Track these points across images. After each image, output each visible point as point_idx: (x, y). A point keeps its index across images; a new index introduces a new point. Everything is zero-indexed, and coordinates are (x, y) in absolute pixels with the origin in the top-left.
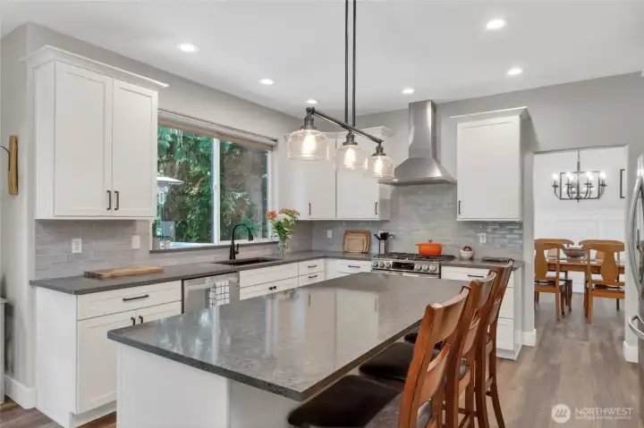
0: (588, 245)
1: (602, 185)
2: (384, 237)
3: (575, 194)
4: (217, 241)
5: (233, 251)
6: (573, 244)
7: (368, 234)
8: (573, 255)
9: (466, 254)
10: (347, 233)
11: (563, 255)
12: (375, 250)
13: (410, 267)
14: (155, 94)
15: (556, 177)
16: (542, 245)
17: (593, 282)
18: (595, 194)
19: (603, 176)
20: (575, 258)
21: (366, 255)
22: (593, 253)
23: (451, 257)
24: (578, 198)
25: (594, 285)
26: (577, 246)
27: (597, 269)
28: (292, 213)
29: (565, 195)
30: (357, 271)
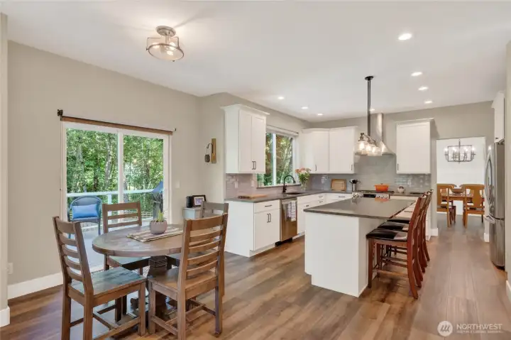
0: (465, 187)
1: (473, 154)
2: (354, 182)
3: (457, 158)
4: (275, 184)
5: (284, 188)
6: (456, 186)
7: (345, 181)
8: (457, 192)
9: (401, 190)
10: (332, 180)
11: (451, 192)
12: (349, 189)
13: (374, 196)
14: (265, 118)
15: (446, 150)
16: (440, 187)
17: (468, 206)
18: (469, 158)
19: (473, 149)
20: (458, 193)
21: (344, 191)
22: (468, 191)
23: (393, 192)
24: (459, 161)
25: (468, 208)
26: (458, 187)
27: (470, 200)
28: (308, 170)
29: (451, 159)
30: (343, 199)
